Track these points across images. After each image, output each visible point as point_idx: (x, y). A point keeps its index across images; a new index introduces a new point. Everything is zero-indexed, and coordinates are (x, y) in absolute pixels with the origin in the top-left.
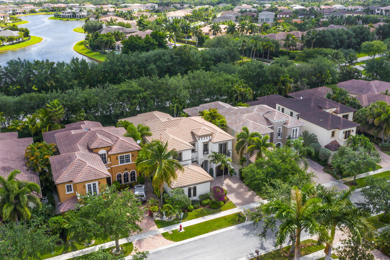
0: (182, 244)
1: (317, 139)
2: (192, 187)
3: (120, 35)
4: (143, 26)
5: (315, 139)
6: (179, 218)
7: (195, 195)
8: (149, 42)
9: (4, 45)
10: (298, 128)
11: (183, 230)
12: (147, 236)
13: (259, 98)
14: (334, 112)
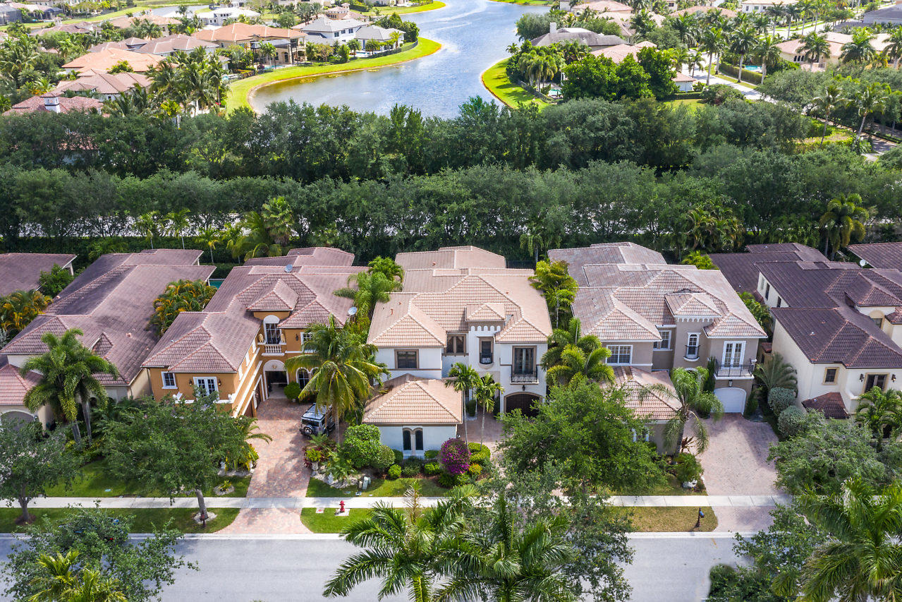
0: (321, 541)
1: (795, 379)
2: (413, 428)
3: (579, 51)
4: (643, 32)
5: (792, 378)
6: (360, 486)
7: (420, 445)
8: (630, 73)
9: (355, 58)
10: (744, 344)
11: (346, 513)
12: (276, 505)
13: (752, 246)
14: (886, 317)
